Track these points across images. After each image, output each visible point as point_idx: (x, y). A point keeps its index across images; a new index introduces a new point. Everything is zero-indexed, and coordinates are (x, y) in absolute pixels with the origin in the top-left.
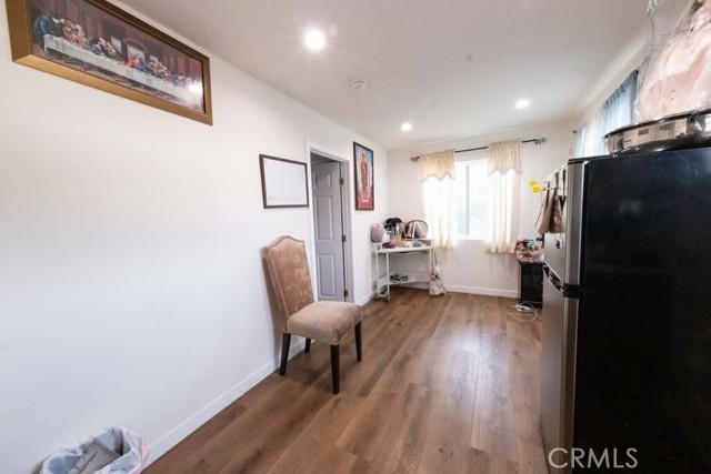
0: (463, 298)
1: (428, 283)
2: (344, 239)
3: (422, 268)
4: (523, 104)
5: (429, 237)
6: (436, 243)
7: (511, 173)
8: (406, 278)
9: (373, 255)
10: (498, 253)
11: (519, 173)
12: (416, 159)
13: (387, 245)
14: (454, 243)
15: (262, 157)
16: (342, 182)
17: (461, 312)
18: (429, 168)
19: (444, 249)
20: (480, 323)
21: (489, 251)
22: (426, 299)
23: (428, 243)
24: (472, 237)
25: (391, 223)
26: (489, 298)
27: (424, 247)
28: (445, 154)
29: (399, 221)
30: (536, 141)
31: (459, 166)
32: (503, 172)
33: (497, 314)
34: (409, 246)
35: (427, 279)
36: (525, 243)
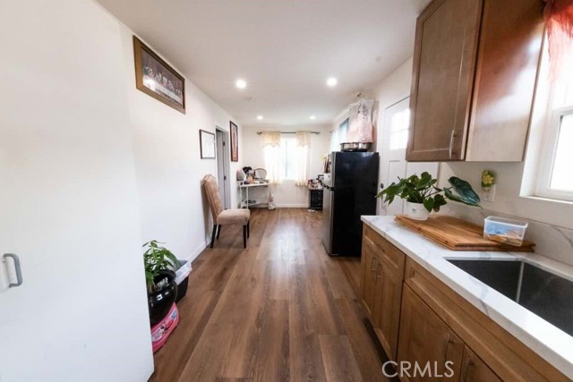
0: (285, 209)
1: (268, 204)
2: (225, 178)
3: (263, 196)
4: (313, 118)
5: (267, 178)
6: (271, 182)
7: (306, 147)
8: (255, 202)
9: (239, 188)
10: (301, 186)
11: (309, 147)
12: (260, 133)
13: (246, 183)
14: (280, 181)
15: (200, 131)
16: (224, 144)
17: (287, 215)
18: (267, 140)
19: (275, 185)
20: (296, 218)
21: (296, 185)
22: (267, 212)
23: (267, 181)
24: (288, 178)
25: (246, 169)
26: (297, 209)
27: (265, 184)
28: (277, 133)
29: (250, 168)
30: (317, 133)
31: (283, 140)
32: (303, 146)
33: (302, 214)
34: (257, 183)
35: (266, 202)
36: (312, 181)
